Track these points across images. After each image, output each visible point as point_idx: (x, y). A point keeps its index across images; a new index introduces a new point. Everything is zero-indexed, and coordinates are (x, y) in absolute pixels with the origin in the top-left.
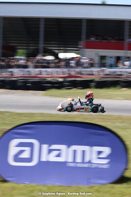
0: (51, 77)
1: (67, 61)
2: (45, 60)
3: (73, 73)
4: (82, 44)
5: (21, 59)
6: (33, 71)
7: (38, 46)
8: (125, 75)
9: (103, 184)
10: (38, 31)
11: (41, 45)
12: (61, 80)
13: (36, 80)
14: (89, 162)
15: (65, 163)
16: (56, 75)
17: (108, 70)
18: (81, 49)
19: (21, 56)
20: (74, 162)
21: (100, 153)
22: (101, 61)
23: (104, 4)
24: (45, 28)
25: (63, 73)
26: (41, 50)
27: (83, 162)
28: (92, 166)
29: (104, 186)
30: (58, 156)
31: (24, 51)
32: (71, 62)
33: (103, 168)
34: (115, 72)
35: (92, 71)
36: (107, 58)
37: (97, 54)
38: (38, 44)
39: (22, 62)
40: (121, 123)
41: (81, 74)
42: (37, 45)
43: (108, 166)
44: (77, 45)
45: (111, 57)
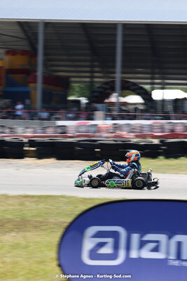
2: (125, 104)
7: (114, 78)
10: (114, 48)
24: (124, 42)
38: (114, 73)
42: (113, 75)
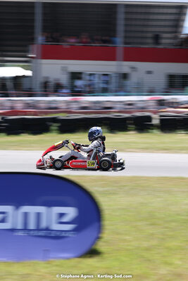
3: (19, 106)
4: (35, 49)
18: (34, 60)
22: (72, 83)
36: (83, 76)
37: (64, 69)
44: (27, 51)
45: (91, 75)
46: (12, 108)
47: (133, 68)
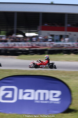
0: (21, 48)
1: (31, 38)
2: (17, 37)
3: (34, 45)
4: (39, 27)
5: (3, 37)
6: (11, 44)
7: (13, 29)
8: (65, 46)
9: (57, 114)
11: (15, 29)
12: (27, 49)
13: (12, 49)
14: (48, 100)
15: (33, 101)
16: (24, 47)
17: (55, 43)
18: (39, 31)
19: (3, 35)
20: (39, 100)
21: (54, 94)
23: (52, 4)
25: (28, 45)
26: (15, 31)
27: (44, 100)
28: (49, 102)
29: (58, 115)
30: (29, 96)
31: (5, 32)
32: (33, 38)
33: (57, 104)
34: (59, 44)
35: (46, 44)
36: (54, 36)
37: (48, 34)
38: (13, 28)
39: (4, 39)
40: (65, 75)
41: (39, 46)
43: (60, 103)
44: (37, 28)
45: (57, 36)
46: (32, 46)
47: (70, 34)
